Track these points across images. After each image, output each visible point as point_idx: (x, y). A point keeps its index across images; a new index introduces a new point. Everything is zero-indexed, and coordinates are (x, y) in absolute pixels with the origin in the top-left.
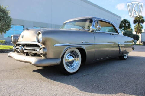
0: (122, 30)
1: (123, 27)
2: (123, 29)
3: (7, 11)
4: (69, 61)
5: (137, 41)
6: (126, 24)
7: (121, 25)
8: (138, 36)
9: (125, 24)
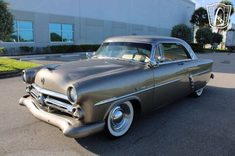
0: (195, 25)
1: (197, 21)
2: (197, 25)
3: (5, 3)
4: (115, 118)
5: (219, 44)
6: (203, 16)
7: (194, 17)
8: (220, 35)
9: (200, 16)
